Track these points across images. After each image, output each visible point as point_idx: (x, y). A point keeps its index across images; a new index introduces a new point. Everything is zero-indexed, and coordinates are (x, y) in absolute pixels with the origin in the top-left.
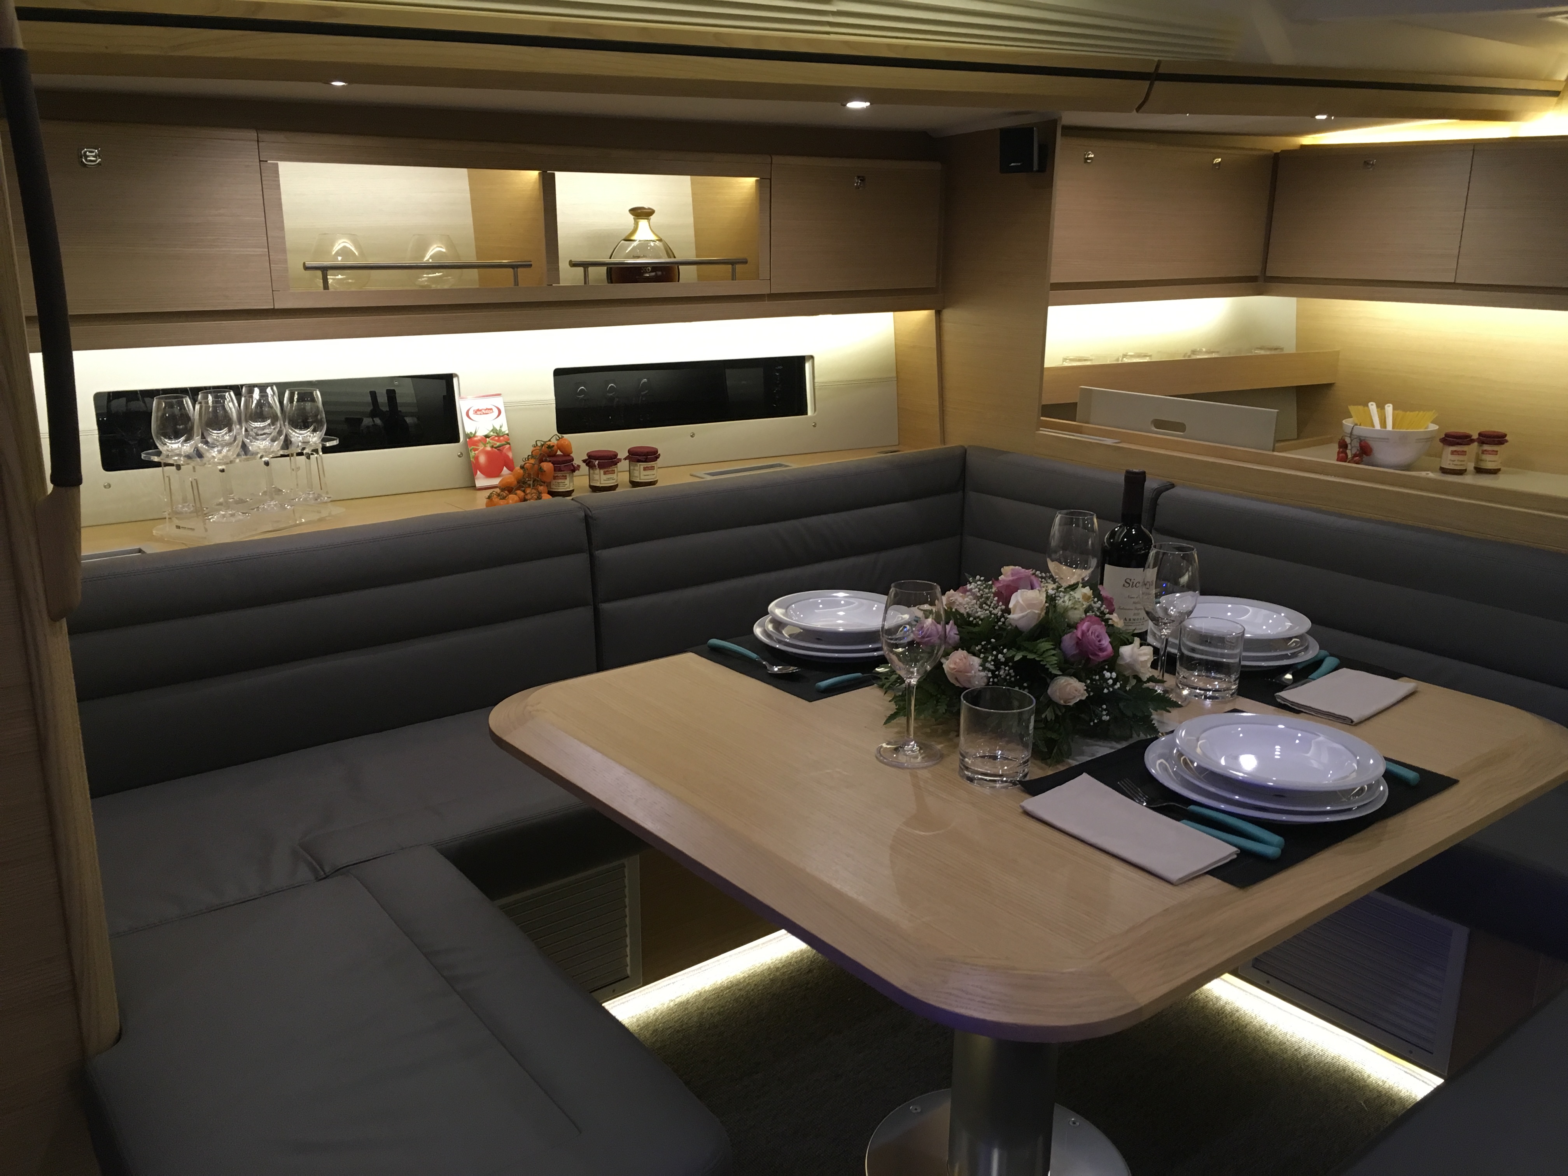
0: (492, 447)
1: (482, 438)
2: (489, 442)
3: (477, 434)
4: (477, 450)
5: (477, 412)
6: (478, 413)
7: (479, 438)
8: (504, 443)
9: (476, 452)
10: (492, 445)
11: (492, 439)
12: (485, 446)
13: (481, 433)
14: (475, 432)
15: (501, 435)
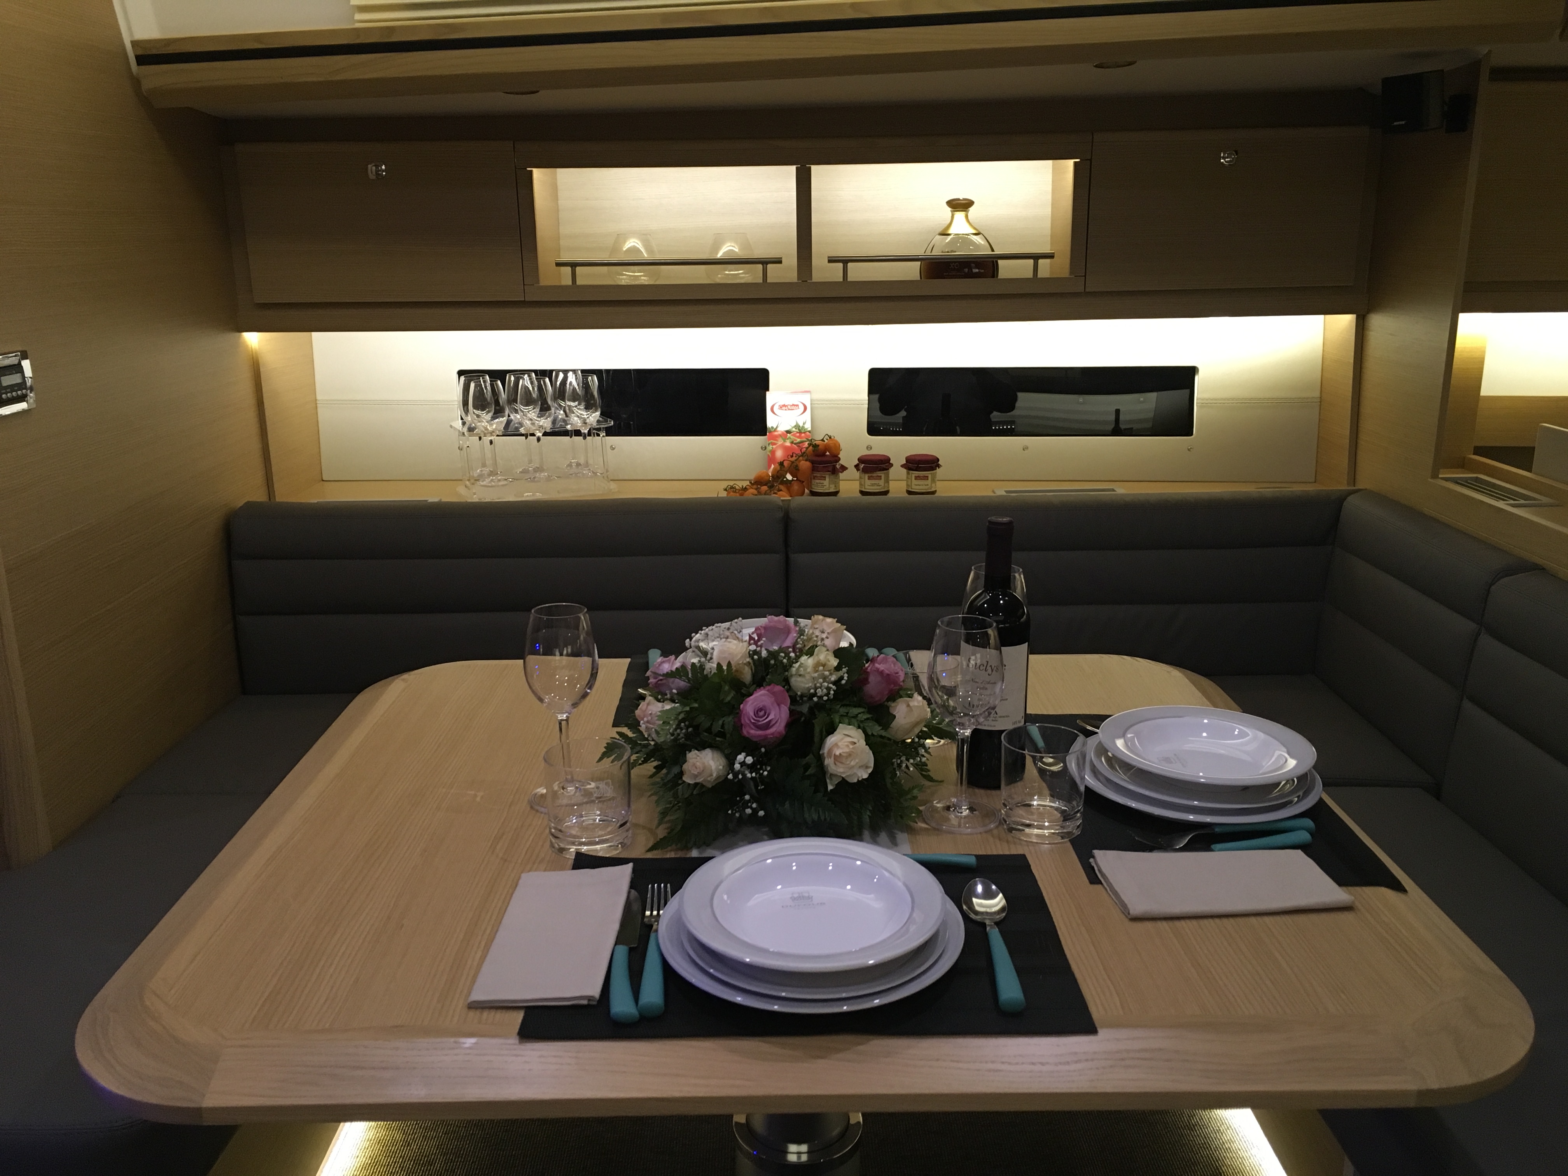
0: (792, 443)
1: (783, 433)
2: (790, 438)
3: (778, 429)
4: (774, 444)
5: (782, 407)
6: (784, 408)
7: (780, 433)
8: (805, 439)
9: (774, 446)
10: (791, 440)
11: (794, 435)
12: (785, 441)
13: (782, 428)
14: (777, 427)
15: (803, 431)
